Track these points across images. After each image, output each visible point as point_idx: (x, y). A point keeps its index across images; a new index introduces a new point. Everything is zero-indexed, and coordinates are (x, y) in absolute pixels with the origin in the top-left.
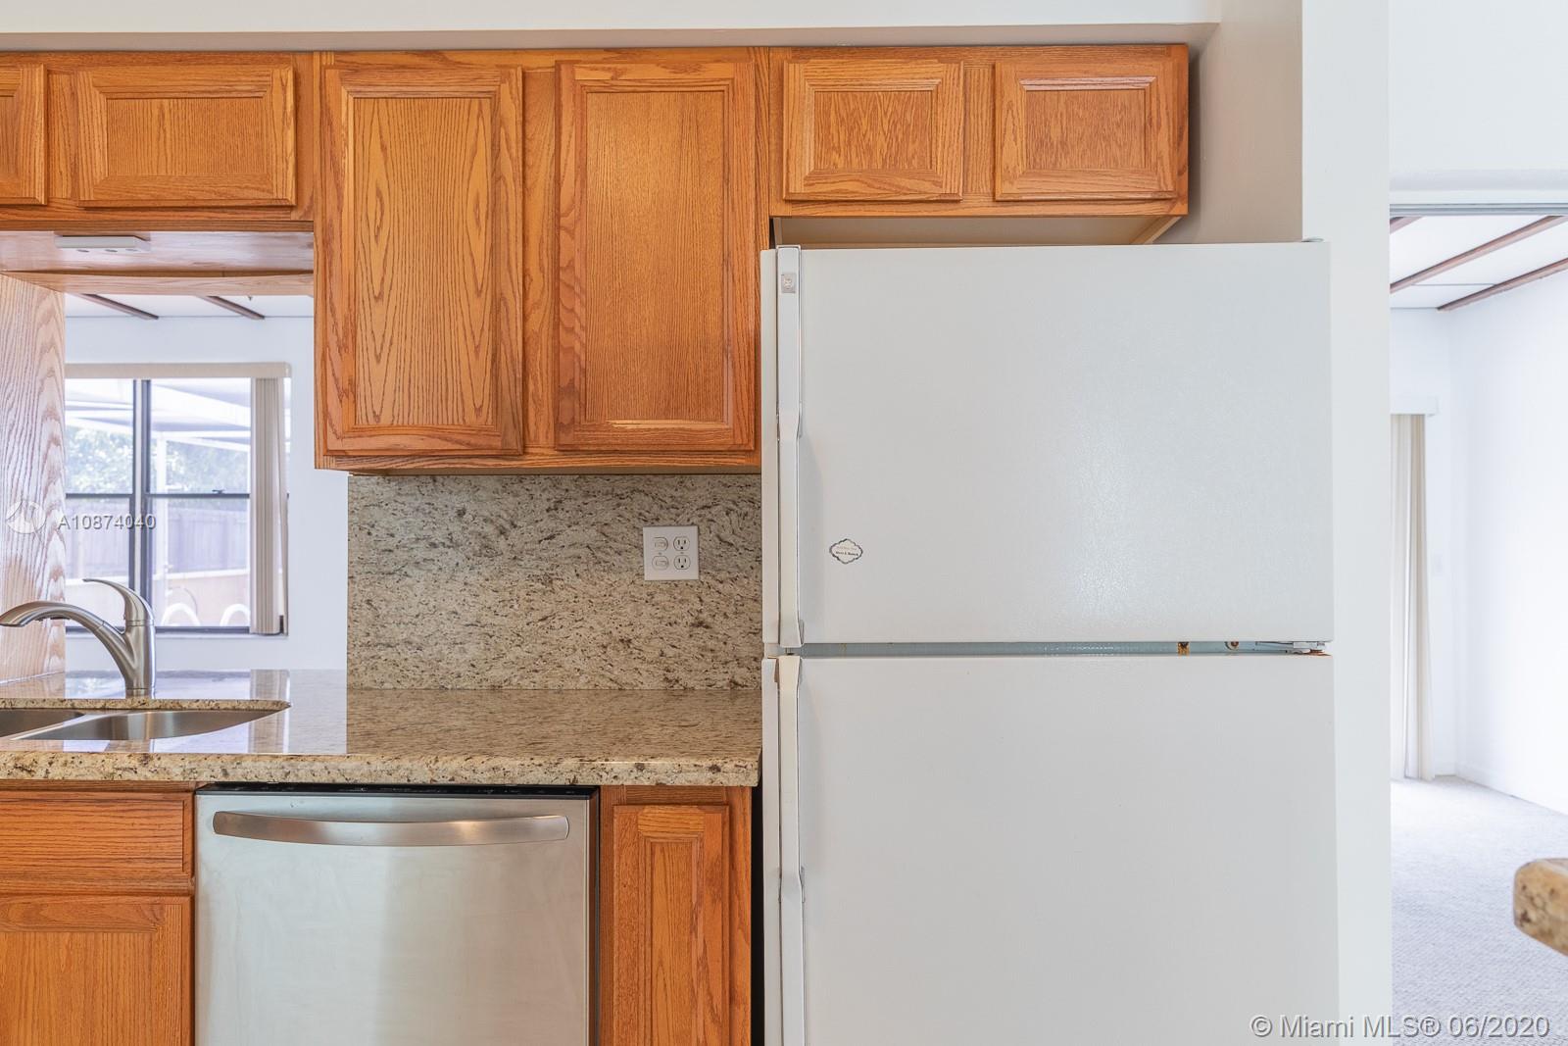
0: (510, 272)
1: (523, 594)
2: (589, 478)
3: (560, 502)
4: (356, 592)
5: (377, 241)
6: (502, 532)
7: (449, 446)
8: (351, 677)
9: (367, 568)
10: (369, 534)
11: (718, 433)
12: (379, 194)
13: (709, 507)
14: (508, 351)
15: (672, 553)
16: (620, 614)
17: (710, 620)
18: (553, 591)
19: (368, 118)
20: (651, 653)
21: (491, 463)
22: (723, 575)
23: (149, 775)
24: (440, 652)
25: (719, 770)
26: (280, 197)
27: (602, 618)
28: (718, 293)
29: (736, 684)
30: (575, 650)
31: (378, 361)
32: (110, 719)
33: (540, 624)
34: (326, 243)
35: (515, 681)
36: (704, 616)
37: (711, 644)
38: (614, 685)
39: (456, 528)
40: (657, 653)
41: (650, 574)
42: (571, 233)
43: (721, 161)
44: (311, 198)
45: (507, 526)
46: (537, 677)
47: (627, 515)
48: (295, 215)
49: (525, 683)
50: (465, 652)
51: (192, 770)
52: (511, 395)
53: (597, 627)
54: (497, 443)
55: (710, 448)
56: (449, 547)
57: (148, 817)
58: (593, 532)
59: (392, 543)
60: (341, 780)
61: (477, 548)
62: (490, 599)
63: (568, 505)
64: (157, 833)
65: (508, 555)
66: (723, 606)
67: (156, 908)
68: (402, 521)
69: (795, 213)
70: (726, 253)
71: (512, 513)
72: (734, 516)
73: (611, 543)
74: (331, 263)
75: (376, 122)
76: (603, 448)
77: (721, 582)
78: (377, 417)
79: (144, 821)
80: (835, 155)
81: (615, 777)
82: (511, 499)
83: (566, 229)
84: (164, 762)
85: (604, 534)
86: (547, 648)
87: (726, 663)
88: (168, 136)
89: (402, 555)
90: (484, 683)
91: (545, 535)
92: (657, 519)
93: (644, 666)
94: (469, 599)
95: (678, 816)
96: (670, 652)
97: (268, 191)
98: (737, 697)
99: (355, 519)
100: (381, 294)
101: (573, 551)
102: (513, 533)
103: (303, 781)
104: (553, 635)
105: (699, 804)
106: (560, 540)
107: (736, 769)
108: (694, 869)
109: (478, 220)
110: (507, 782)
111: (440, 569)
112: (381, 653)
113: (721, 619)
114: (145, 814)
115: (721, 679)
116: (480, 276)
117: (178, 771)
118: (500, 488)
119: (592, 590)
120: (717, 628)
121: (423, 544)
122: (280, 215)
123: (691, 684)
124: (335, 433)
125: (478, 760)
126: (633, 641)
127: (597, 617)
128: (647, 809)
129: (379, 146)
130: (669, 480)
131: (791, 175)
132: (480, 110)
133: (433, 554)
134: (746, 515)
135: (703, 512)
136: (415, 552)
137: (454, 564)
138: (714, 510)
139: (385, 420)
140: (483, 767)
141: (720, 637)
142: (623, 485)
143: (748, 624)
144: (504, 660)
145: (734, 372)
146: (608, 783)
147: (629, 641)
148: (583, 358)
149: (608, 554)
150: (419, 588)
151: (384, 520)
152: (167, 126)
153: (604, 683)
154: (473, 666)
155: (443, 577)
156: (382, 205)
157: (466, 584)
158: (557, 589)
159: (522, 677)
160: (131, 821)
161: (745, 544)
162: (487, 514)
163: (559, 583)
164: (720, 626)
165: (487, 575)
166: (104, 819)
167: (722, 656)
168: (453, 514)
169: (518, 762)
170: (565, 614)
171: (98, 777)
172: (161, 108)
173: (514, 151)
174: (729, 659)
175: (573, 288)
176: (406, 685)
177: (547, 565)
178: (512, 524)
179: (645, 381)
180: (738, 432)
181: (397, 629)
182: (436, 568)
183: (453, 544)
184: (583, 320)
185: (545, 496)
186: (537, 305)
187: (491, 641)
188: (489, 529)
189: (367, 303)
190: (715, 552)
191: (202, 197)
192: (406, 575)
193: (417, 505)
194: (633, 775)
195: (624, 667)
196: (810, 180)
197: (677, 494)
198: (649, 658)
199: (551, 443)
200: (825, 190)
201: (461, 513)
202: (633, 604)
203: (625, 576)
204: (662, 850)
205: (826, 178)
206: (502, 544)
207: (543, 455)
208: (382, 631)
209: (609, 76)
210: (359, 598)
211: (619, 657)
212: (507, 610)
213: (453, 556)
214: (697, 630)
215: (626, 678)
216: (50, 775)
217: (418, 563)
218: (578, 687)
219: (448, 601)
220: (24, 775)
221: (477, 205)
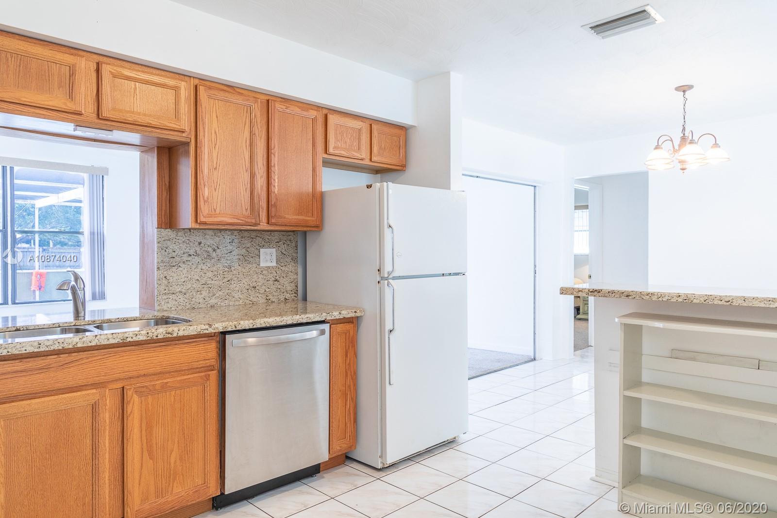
1: (221, 272)
3: (233, 240)
4: (160, 273)
5: (215, 149)
6: (214, 250)
7: (238, 221)
9: (164, 264)
10: (165, 251)
11: (313, 221)
12: (215, 133)
13: (278, 242)
15: (268, 257)
16: (253, 278)
17: (279, 279)
18: (231, 271)
19: (212, 105)
20: (262, 291)
21: (249, 227)
22: (282, 264)
23: (212, 330)
24: (193, 295)
26: (183, 128)
27: (247, 280)
28: (311, 179)
29: (286, 299)
30: (238, 291)
31: (215, 191)
33: (227, 283)
35: (219, 303)
36: (277, 277)
37: (279, 287)
38: (251, 302)
39: (198, 249)
40: (264, 291)
41: (262, 264)
43: (312, 139)
44: (190, 130)
45: (216, 248)
46: (226, 301)
47: (254, 244)
48: (184, 135)
49: (222, 304)
50: (201, 294)
51: (225, 327)
52: (257, 205)
53: (246, 283)
54: (253, 221)
57: (202, 346)
58: (244, 250)
59: (174, 254)
61: (206, 256)
62: (210, 274)
63: (236, 241)
64: (207, 351)
65: (216, 258)
66: (282, 274)
67: (206, 376)
68: (178, 246)
69: (329, 157)
70: (314, 168)
71: (217, 243)
72: (285, 245)
73: (250, 254)
75: (214, 107)
76: (283, 224)
77: (282, 267)
78: (215, 210)
80: (339, 142)
81: (335, 317)
82: (217, 238)
85: (247, 251)
86: (230, 291)
87: (283, 293)
88: (138, 97)
89: (178, 259)
90: (208, 305)
91: (229, 251)
92: (264, 246)
93: (260, 295)
94: (203, 275)
95: (345, 326)
96: (267, 290)
97: (179, 126)
99: (160, 245)
100: (216, 167)
101: (238, 257)
102: (218, 251)
104: (232, 286)
105: (349, 322)
106: (234, 253)
108: (347, 340)
109: (246, 146)
112: (170, 297)
113: (282, 278)
115: (282, 298)
116: (247, 165)
118: (213, 235)
119: (244, 270)
121: (186, 255)
122: (179, 134)
123: (274, 300)
124: (203, 216)
126: (257, 287)
128: (338, 325)
129: (215, 115)
130: (267, 233)
131: (329, 146)
132: (247, 110)
133: (189, 259)
134: (289, 245)
135: (277, 244)
136: (183, 258)
137: (197, 262)
138: (280, 243)
139: (218, 211)
141: (282, 284)
142: (253, 234)
143: (290, 280)
144: (215, 296)
146: (333, 319)
147: (255, 287)
148: (277, 195)
149: (249, 258)
150: (185, 271)
151: (172, 246)
152: (138, 93)
153: (248, 302)
154: (204, 299)
155: (194, 267)
156: (216, 137)
157: (202, 269)
158: (233, 270)
159: (221, 302)
160: (198, 348)
161: (289, 254)
162: (209, 244)
163: (233, 268)
164: (282, 281)
165: (209, 266)
166: (189, 349)
167: (282, 291)
168: (197, 243)
170: (235, 279)
172: (135, 85)
174: (284, 291)
175: (274, 173)
176: (180, 308)
177: (229, 262)
178: (218, 247)
179: (293, 204)
181: (176, 287)
182: (191, 264)
183: (198, 255)
184: (277, 183)
185: (228, 238)
187: (211, 290)
188: (210, 249)
189: (212, 171)
190: (280, 257)
191: (153, 124)
192: (180, 266)
193: (184, 240)
194: (339, 316)
195: (254, 296)
196: (334, 149)
197: (269, 238)
198: (261, 292)
200: (337, 152)
201: (200, 243)
202: (256, 275)
203: (254, 265)
204: (340, 336)
205: (337, 149)
206: (214, 255)
207: (264, 226)
208: (171, 288)
209: (285, 107)
210: (162, 276)
211: (252, 292)
212: (216, 278)
213: (197, 259)
214: (275, 282)
215: (255, 300)
216: (179, 335)
217: (184, 262)
218: (240, 304)
219: (195, 276)
220: (170, 336)
221: (246, 142)
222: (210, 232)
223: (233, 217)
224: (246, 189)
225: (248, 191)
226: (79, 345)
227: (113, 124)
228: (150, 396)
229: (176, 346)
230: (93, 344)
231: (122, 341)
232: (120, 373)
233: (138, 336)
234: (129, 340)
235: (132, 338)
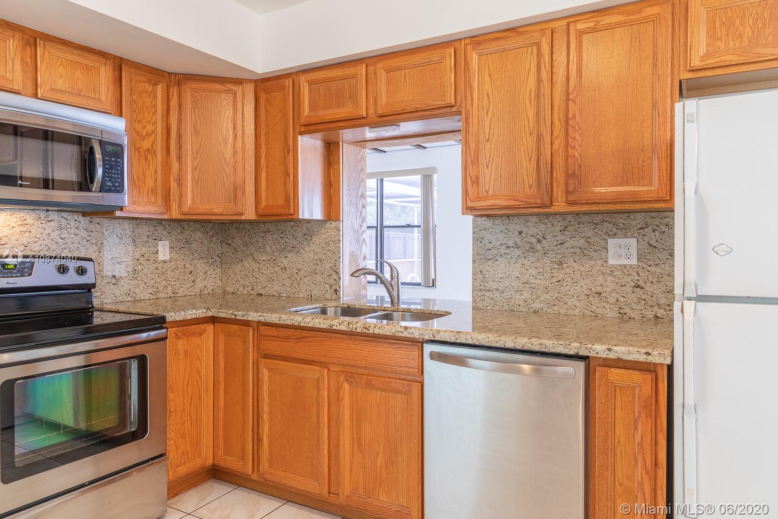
0: (545, 123)
1: (548, 270)
2: (581, 216)
3: (567, 227)
4: (476, 267)
5: (487, 116)
6: (539, 241)
7: (518, 203)
8: (474, 303)
9: (480, 257)
10: (481, 242)
11: (649, 192)
12: (488, 95)
13: (643, 229)
14: (544, 159)
15: (623, 251)
16: (596, 280)
17: (643, 285)
18: (563, 269)
19: (484, 62)
20: (612, 300)
21: (536, 210)
22: (651, 263)
23: (407, 335)
24: (511, 294)
25: (650, 354)
26: (449, 102)
27: (587, 282)
28: (650, 122)
29: (658, 317)
30: (573, 296)
31: (488, 168)
32: (387, 314)
33: (557, 283)
34: (467, 119)
35: (545, 309)
36: (640, 282)
37: (644, 297)
38: (592, 314)
39: (518, 240)
40: (615, 300)
41: (611, 262)
42: (574, 102)
43: (652, 56)
44: (461, 101)
45: (542, 239)
46: (555, 308)
47: (600, 233)
48: (454, 109)
49: (549, 310)
50: (522, 295)
51: (422, 334)
52: (545, 179)
53: (584, 286)
54: (539, 201)
55: (645, 199)
56: (515, 248)
57: (406, 351)
58: (582, 241)
59: (491, 246)
60: (477, 343)
61: (528, 248)
62: (533, 271)
63: (570, 228)
64: (409, 358)
65: (541, 252)
66: (651, 278)
67: (409, 386)
68: (495, 237)
69: (696, 76)
70: (654, 102)
71: (544, 232)
72: (657, 233)
73: (591, 246)
74: (469, 128)
75: (487, 64)
76: (589, 202)
77: (650, 266)
78: (487, 192)
79: (405, 352)
80: (718, 43)
81: (597, 353)
82: (543, 226)
83: (572, 100)
84: (412, 330)
85: (588, 242)
86: (560, 295)
87: (652, 306)
88: (407, 83)
89: (494, 251)
90: (531, 309)
91: (559, 242)
92: (616, 235)
93: (608, 306)
94: (524, 272)
95: (628, 374)
96: (622, 299)
97: (444, 101)
98: (658, 323)
99: (475, 236)
100: (489, 139)
101: (572, 250)
102: (544, 242)
103: (463, 342)
104: (563, 289)
105: (639, 370)
106: (566, 245)
107: (659, 355)
108: (636, 400)
109: (531, 101)
110: (547, 351)
111: (511, 258)
112: (486, 294)
113: (650, 284)
114: (405, 349)
115: (649, 314)
116: (531, 127)
117: (417, 334)
118: (538, 221)
119: (582, 269)
120: (647, 289)
121: (503, 247)
122: (448, 110)
123: (633, 316)
124: (470, 199)
125: (533, 340)
126: (603, 293)
127: (585, 281)
128: (612, 370)
129: (488, 74)
130: (621, 215)
131: (692, 57)
132: (532, 51)
133: (508, 251)
134: (664, 232)
135: (640, 231)
136: (500, 250)
137: (517, 255)
138: (646, 230)
139: (491, 193)
140: (535, 343)
141: (649, 293)
142: (598, 219)
143: (665, 287)
144: (540, 299)
145: (659, 161)
147: (601, 293)
148: (580, 160)
149: (590, 251)
150: (502, 266)
151: (487, 236)
152: (407, 80)
153: (587, 312)
154: (526, 301)
155: (513, 261)
156: (489, 101)
157: (522, 264)
158: (565, 268)
159: (548, 308)
160: (400, 352)
161: (663, 247)
162: (532, 233)
163: (566, 265)
164: (649, 288)
165: (532, 261)
166: (391, 350)
167: (650, 303)
168: (517, 233)
169: (552, 342)
170: (569, 279)
171: (390, 334)
172: (405, 73)
173: (547, 67)
174: (654, 304)
175: (575, 127)
176: (497, 308)
177: (560, 256)
178: (544, 237)
179: (610, 169)
180: (660, 191)
181: (493, 284)
182: (510, 257)
183: (518, 247)
184: (580, 141)
185: (559, 224)
186: (557, 137)
187: (534, 290)
188: (533, 240)
189: (483, 143)
190: (647, 251)
191: (420, 106)
192: (497, 260)
193: (501, 229)
194: (606, 353)
195: (598, 305)
196: (703, 58)
197: (626, 222)
198: (611, 302)
199: (564, 199)
200: (713, 62)
201: (520, 233)
202: (602, 276)
203: (598, 262)
204: (620, 389)
205: (713, 55)
206: (539, 247)
207: (560, 206)
208: (487, 284)
209: (593, 24)
210: (477, 270)
211: (595, 300)
212: (541, 277)
213: (517, 252)
214: (636, 289)
215: (599, 311)
216: (375, 332)
217: (502, 255)
218: (575, 314)
219: (515, 272)
220: (366, 331)
221: (530, 95)
222: (534, 219)
223: (508, 198)
224: (530, 159)
225: (532, 162)
226: (302, 324)
227: (390, 118)
228: (359, 389)
230: (310, 325)
231: (329, 328)
232: (334, 358)
233: (341, 326)
234: (334, 327)
235: (337, 326)
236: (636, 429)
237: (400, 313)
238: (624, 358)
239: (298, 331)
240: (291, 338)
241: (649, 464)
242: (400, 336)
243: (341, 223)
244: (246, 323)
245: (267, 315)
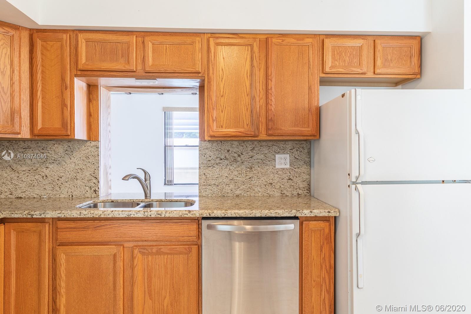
0: (256, 90)
1: (244, 172)
2: (261, 142)
3: (254, 148)
4: (201, 171)
5: (222, 82)
6: (239, 156)
7: (240, 134)
8: (200, 194)
9: (204, 165)
10: (204, 156)
11: (308, 131)
12: (222, 70)
13: (292, 149)
14: (256, 110)
15: (283, 161)
16: (269, 177)
17: (292, 178)
18: (252, 171)
19: (220, 50)
20: (278, 187)
21: (250, 138)
22: (296, 167)
23: (191, 215)
24: (223, 187)
25: (330, 212)
26: (198, 70)
27: (265, 178)
28: (307, 96)
29: (299, 194)
30: (258, 186)
31: (222, 112)
33: (249, 179)
34: (209, 82)
35: (242, 194)
37: (293, 184)
38: (268, 195)
39: (227, 155)
40: (279, 187)
41: (278, 166)
43: (308, 63)
44: (204, 70)
45: (240, 154)
46: (248, 193)
47: (271, 151)
48: (200, 75)
49: (245, 195)
50: (229, 187)
51: (201, 214)
52: (256, 121)
53: (264, 180)
54: (253, 133)
55: (306, 135)
56: (225, 160)
57: (187, 226)
58: (262, 156)
59: (210, 158)
60: (238, 216)
61: (233, 160)
62: (236, 173)
63: (256, 149)
64: (190, 230)
65: (240, 162)
66: (296, 175)
67: (190, 248)
68: (213, 153)
69: (326, 76)
70: (310, 86)
71: (242, 151)
72: (298, 152)
73: (267, 159)
74: (211, 88)
75: (222, 51)
76: (279, 135)
77: (295, 168)
78: (222, 127)
79: (187, 227)
80: (336, 62)
81: (305, 214)
82: (241, 147)
83: (270, 80)
84: (194, 212)
85: (265, 156)
86: (251, 186)
87: (296, 189)
88: (168, 54)
89: (213, 162)
90: (235, 195)
91: (250, 156)
92: (279, 153)
93: (276, 190)
94: (231, 173)
95: (318, 224)
96: (282, 186)
97: (195, 69)
98: (299, 197)
99: (201, 152)
100: (223, 95)
101: (257, 161)
102: (242, 156)
103: (229, 216)
104: (252, 182)
105: (323, 221)
106: (254, 158)
107: (334, 212)
108: (322, 236)
109: (247, 77)
110: (279, 216)
111: (223, 165)
112: (208, 187)
113: (295, 178)
114: (187, 225)
115: (295, 193)
116: (248, 91)
117: (198, 214)
118: (239, 144)
119: (262, 171)
120: (294, 180)
121: (218, 159)
122: (196, 75)
123: (287, 194)
124: (212, 131)
126: (273, 184)
127: (264, 177)
128: (311, 222)
129: (222, 58)
130: (282, 142)
131: (326, 67)
132: (248, 49)
133: (221, 161)
134: (301, 151)
135: (291, 151)
136: (216, 161)
137: (226, 164)
138: (293, 150)
139: (224, 127)
141: (295, 182)
142: (270, 144)
143: (302, 179)
144: (240, 189)
145: (312, 116)
146: (303, 216)
147: (272, 184)
148: (274, 112)
149: (266, 161)
150: (218, 170)
151: (208, 153)
152: (168, 52)
153: (265, 194)
154: (232, 190)
155: (224, 167)
156: (223, 73)
157: (230, 169)
158: (253, 170)
159: (244, 193)
160: (183, 227)
161: (301, 159)
162: (235, 151)
163: (254, 169)
164: (295, 180)
165: (235, 167)
166: (176, 227)
167: (296, 187)
168: (226, 151)
170: (255, 177)
171: (178, 216)
172: (166, 47)
173: (257, 59)
174: (297, 188)
175: (272, 94)
176: (214, 195)
177: (251, 164)
178: (242, 154)
179: (289, 118)
180: (313, 131)
181: (212, 181)
182: (222, 165)
183: (227, 159)
184: (274, 102)
185: (250, 147)
186: (262, 98)
187: (236, 184)
188: (236, 155)
189: (219, 98)
190: (294, 161)
191: (177, 70)
192: (214, 167)
193: (217, 148)
194: (310, 214)
195: (270, 190)
196: (330, 68)
197: (284, 146)
198: (277, 188)
199: (265, 133)
200: (334, 71)
201: (228, 151)
202: (273, 174)
203: (271, 167)
204: (314, 232)
205: (335, 68)
207: (263, 136)
208: (208, 181)
209: (281, 41)
210: (202, 173)
211: (269, 188)
212: (240, 176)
213: (226, 162)
214: (289, 181)
215: (271, 193)
216: (166, 216)
217: (217, 164)
218: (259, 195)
219: (225, 174)
220: (159, 216)
221: (247, 73)
222: (236, 143)
223: (235, 131)
224: (247, 109)
225: (248, 111)
226: (102, 216)
227: (154, 74)
228: (150, 256)
229: (167, 224)
230: (110, 216)
231: (128, 216)
232: (129, 237)
233: (138, 214)
234: (132, 216)
235: (134, 215)
236: (321, 251)
237: (158, 202)
238: (318, 215)
239: (96, 221)
240: (90, 227)
241: (328, 267)
242: (186, 217)
243: (99, 142)
244: (42, 221)
245: (67, 212)
